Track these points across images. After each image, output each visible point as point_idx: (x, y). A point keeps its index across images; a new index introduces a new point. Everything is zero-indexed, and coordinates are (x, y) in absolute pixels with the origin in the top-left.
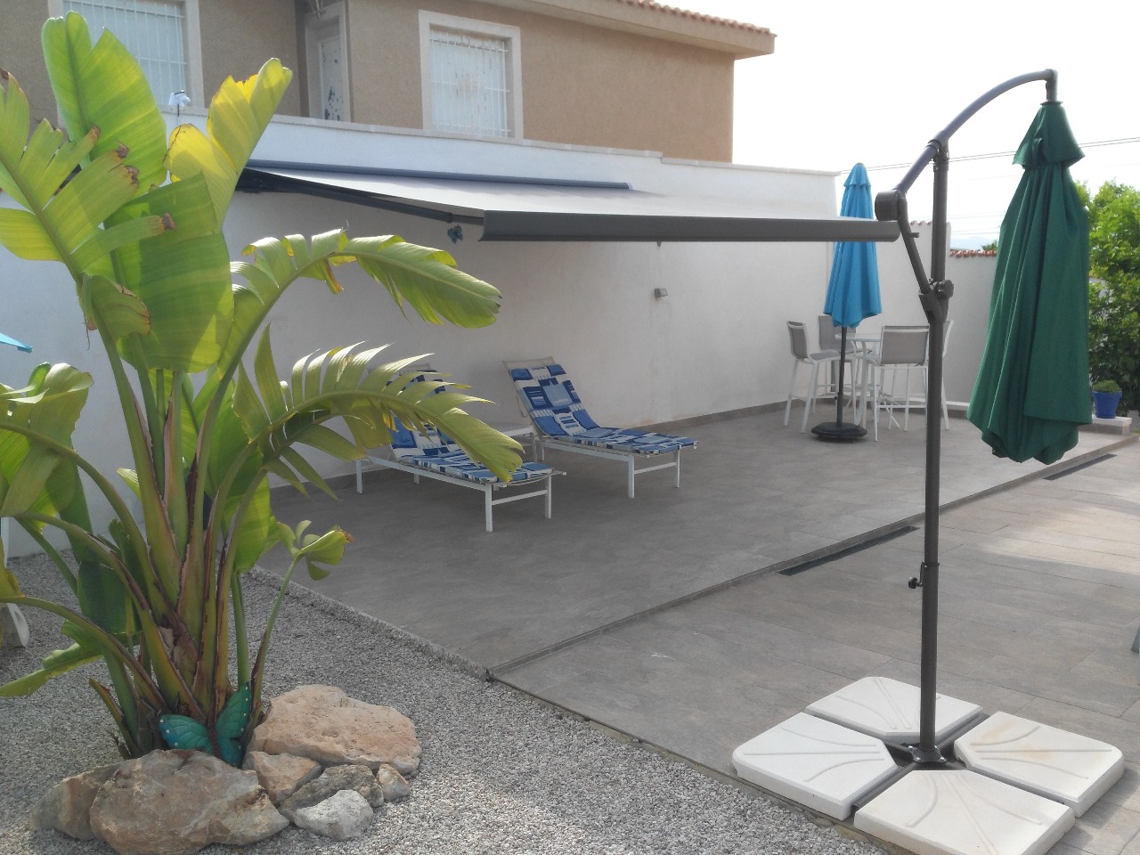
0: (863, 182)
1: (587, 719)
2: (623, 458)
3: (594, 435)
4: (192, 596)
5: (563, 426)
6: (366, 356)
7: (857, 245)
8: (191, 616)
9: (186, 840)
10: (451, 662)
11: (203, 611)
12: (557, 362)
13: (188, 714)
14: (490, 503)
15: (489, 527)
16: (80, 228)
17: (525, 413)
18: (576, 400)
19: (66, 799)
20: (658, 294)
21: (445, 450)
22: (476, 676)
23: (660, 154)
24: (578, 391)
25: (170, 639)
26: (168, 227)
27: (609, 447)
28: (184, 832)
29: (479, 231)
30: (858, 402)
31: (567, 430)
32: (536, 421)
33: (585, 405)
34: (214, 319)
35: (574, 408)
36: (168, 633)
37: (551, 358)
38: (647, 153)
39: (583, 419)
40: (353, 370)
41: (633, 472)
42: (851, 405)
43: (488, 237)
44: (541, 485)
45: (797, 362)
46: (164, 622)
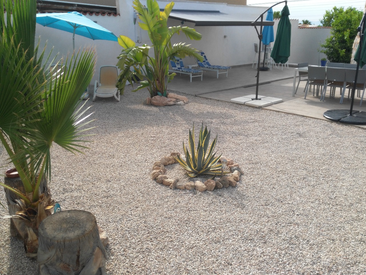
0: (271, 11)
1: (211, 99)
2: (216, 70)
3: (210, 67)
4: (161, 77)
5: (204, 65)
6: (183, 44)
7: (270, 27)
8: (160, 80)
9: (163, 104)
10: (189, 95)
11: (162, 80)
12: (203, 51)
13: (160, 92)
14: (191, 77)
15: (191, 81)
16: (152, 26)
17: (196, 62)
18: (207, 60)
19: (148, 100)
20: (225, 37)
21: (181, 68)
22: (194, 96)
23: (227, 4)
24: (207, 58)
25: (158, 82)
26: (162, 26)
27: (214, 68)
28: (163, 103)
29: (194, 24)
30: (269, 64)
31: (205, 66)
32: (198, 64)
33: (208, 61)
34: (166, 38)
35: (206, 61)
36: (158, 81)
37: (201, 51)
38: (224, 3)
39: (208, 63)
40: (181, 46)
41: (218, 73)
42: (267, 64)
43: (196, 25)
44: (200, 74)
45: (256, 53)
46: (157, 80)
